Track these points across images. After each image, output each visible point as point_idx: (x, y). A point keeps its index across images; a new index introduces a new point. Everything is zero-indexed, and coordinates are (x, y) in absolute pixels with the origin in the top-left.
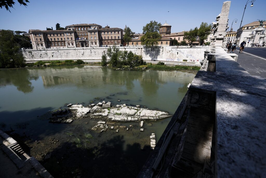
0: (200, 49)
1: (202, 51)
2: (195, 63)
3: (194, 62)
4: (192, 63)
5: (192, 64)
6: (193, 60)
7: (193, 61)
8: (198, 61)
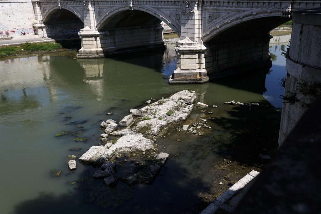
0: (10, 5)
1: (14, 10)
2: (12, 38)
3: (9, 37)
4: (6, 39)
5: (5, 41)
6: (4, 32)
7: (4, 34)
8: (14, 32)
